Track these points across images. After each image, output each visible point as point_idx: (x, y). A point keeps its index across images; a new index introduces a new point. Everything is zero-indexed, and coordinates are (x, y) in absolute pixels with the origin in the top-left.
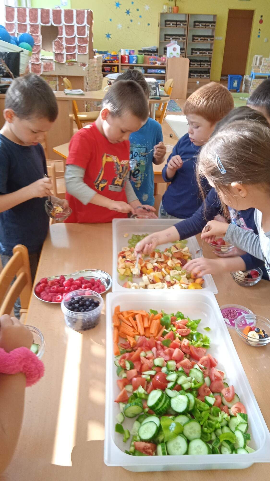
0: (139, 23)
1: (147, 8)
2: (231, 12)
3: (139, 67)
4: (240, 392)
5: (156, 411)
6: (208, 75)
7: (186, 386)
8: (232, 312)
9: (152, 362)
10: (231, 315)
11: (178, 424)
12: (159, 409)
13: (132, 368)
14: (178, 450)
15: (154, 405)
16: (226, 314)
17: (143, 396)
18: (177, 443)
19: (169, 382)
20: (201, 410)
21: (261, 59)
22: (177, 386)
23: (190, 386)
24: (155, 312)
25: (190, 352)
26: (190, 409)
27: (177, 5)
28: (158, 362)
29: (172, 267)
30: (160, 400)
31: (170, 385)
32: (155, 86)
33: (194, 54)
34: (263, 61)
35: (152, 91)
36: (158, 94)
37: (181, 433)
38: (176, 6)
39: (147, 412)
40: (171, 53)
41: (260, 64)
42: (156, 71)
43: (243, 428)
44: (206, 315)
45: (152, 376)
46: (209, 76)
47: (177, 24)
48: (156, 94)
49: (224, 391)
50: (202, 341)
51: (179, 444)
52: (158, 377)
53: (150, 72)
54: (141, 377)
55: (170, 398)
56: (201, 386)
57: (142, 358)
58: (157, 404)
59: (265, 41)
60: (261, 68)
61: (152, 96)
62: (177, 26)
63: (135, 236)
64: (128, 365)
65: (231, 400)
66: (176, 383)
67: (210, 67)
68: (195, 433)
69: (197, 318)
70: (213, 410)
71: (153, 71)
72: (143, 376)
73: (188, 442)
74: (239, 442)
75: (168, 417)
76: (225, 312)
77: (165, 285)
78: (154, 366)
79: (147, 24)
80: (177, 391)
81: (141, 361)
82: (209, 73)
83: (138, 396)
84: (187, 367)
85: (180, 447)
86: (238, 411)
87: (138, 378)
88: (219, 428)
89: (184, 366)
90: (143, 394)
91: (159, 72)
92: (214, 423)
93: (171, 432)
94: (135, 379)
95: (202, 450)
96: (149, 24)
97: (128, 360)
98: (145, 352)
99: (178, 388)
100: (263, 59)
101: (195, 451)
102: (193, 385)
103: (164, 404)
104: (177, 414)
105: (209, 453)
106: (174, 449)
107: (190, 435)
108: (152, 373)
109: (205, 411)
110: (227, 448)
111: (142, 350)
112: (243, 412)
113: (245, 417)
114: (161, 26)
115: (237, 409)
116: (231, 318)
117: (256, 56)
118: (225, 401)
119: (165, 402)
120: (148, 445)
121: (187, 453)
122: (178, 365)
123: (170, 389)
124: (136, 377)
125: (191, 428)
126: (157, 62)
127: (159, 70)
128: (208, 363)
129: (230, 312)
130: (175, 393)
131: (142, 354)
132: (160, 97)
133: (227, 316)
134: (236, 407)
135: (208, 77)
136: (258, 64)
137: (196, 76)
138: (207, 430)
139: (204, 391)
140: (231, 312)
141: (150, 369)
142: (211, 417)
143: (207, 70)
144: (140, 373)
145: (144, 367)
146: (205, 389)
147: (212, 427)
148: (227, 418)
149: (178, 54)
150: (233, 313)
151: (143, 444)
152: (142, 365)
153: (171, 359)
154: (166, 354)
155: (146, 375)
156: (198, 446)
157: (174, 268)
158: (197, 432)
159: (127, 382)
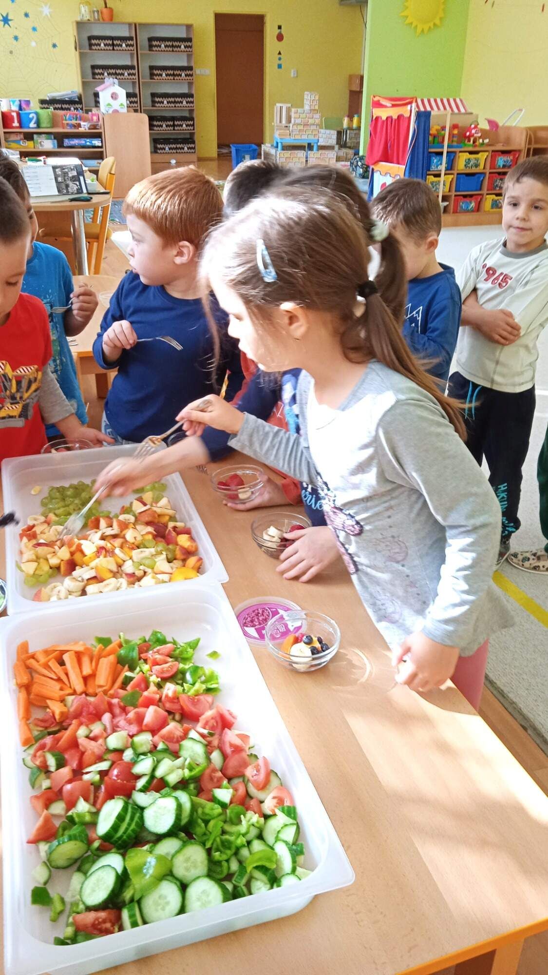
0: (33, 44)
1: (46, 11)
2: (219, 18)
3: (43, 135)
4: (280, 767)
5: (116, 842)
6: (193, 146)
7: (173, 779)
8: (261, 612)
9: (103, 744)
10: (258, 619)
11: (160, 859)
12: (122, 836)
13: (60, 764)
14: (163, 909)
15: (109, 830)
16: (249, 619)
17: (88, 818)
18: (160, 897)
19: (138, 777)
20: (207, 818)
21: (289, 110)
22: (155, 781)
23: (182, 776)
24: (105, 642)
25: (180, 708)
26: (184, 820)
27: (108, 6)
28: (114, 741)
29: (137, 543)
30: (120, 818)
31: (141, 783)
32: (75, 173)
33: (156, 105)
34: (293, 115)
35: (71, 184)
36: (85, 191)
37: (168, 874)
38: (106, 7)
39: (98, 849)
40: (109, 105)
41: (289, 120)
42: (82, 142)
43: (289, 834)
44: (209, 627)
45: (103, 774)
46: (194, 148)
47: (113, 45)
48: (80, 191)
49: (249, 772)
50: (203, 683)
51: (165, 897)
52: (115, 772)
53: (69, 145)
54: (81, 779)
55: (142, 809)
56: (204, 770)
57: (82, 741)
58: (115, 828)
59: (292, 75)
60: (291, 128)
61: (72, 194)
62: (115, 48)
63: (55, 491)
64: (52, 762)
65: (264, 786)
66: (152, 777)
67: (194, 129)
68: (195, 867)
69: (191, 638)
70: (230, 813)
71: (75, 142)
72: (86, 777)
73: (183, 887)
74: (283, 864)
75: (140, 848)
76: (248, 615)
77: (123, 581)
78: (108, 750)
79: (51, 46)
80: (155, 793)
81: (81, 747)
82: (194, 142)
83: (77, 820)
84: (175, 740)
85: (168, 903)
86: (277, 803)
87: (74, 783)
88: (244, 846)
89: (168, 739)
90: (87, 814)
91: (88, 144)
92: (232, 838)
93: (148, 876)
94: (68, 787)
95: (211, 898)
96: (54, 46)
97: (51, 750)
98: (87, 726)
99: (158, 785)
100: (293, 110)
101: (199, 903)
102: (187, 773)
103: (129, 825)
104: (159, 838)
105: (226, 900)
106: (157, 910)
107: (186, 874)
108: (104, 766)
109: (213, 818)
110: (263, 881)
111: (81, 724)
112: (287, 803)
113: (291, 812)
114: (80, 49)
115: (275, 801)
116: (260, 624)
117: (278, 105)
118: (253, 790)
119: (132, 819)
120: (102, 915)
121: (182, 910)
122: (156, 738)
123: (141, 791)
124: (70, 781)
125: (187, 860)
126: (82, 123)
127: (88, 140)
128: (217, 723)
129: (257, 615)
130: (151, 797)
131: (82, 732)
132: (91, 196)
133: (252, 621)
134: (274, 798)
135: (193, 151)
136: (284, 121)
137: (167, 148)
138: (220, 856)
139: (211, 779)
140: (259, 613)
141: (100, 759)
142: (227, 828)
143: (188, 136)
144: (78, 773)
145: (87, 757)
146: (214, 774)
147: (229, 848)
148: (258, 822)
149: (122, 104)
150: (263, 615)
151: (92, 916)
152: (83, 753)
153: (141, 731)
154: (130, 722)
155: (92, 774)
156: (204, 892)
157: (140, 544)
158: (200, 864)
159: (51, 797)
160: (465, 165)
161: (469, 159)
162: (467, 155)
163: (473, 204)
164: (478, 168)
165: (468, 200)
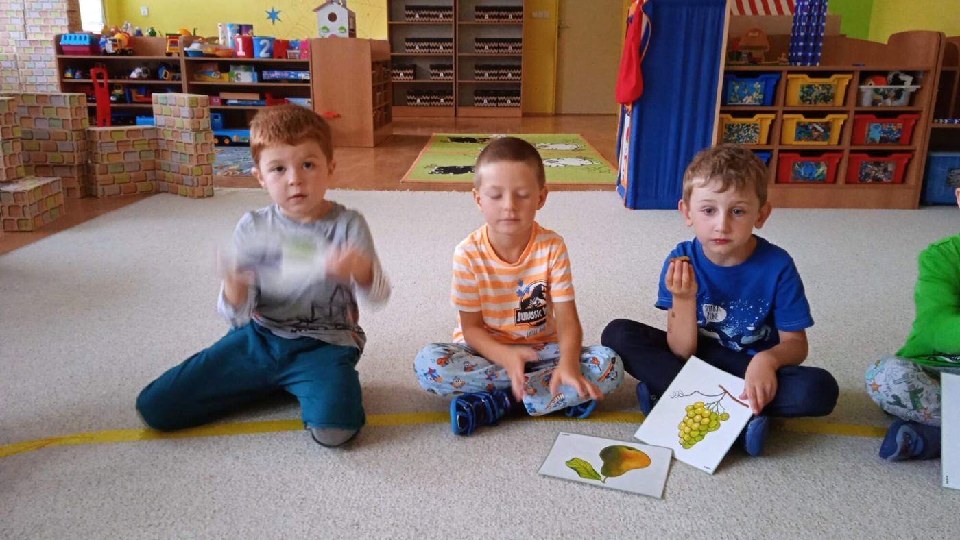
3: (240, 66)
6: (518, 98)
40: (325, 28)
42: (285, 74)
53: (269, 78)
67: (521, 79)
71: (276, 74)
82: (518, 94)
91: (292, 77)
127: (293, 73)
135: (518, 104)
137: (485, 101)
143: (513, 87)
149: (342, 28)
160: (802, 98)
161: (809, 87)
162: (805, 80)
163: (823, 169)
164: (830, 104)
165: (812, 160)
